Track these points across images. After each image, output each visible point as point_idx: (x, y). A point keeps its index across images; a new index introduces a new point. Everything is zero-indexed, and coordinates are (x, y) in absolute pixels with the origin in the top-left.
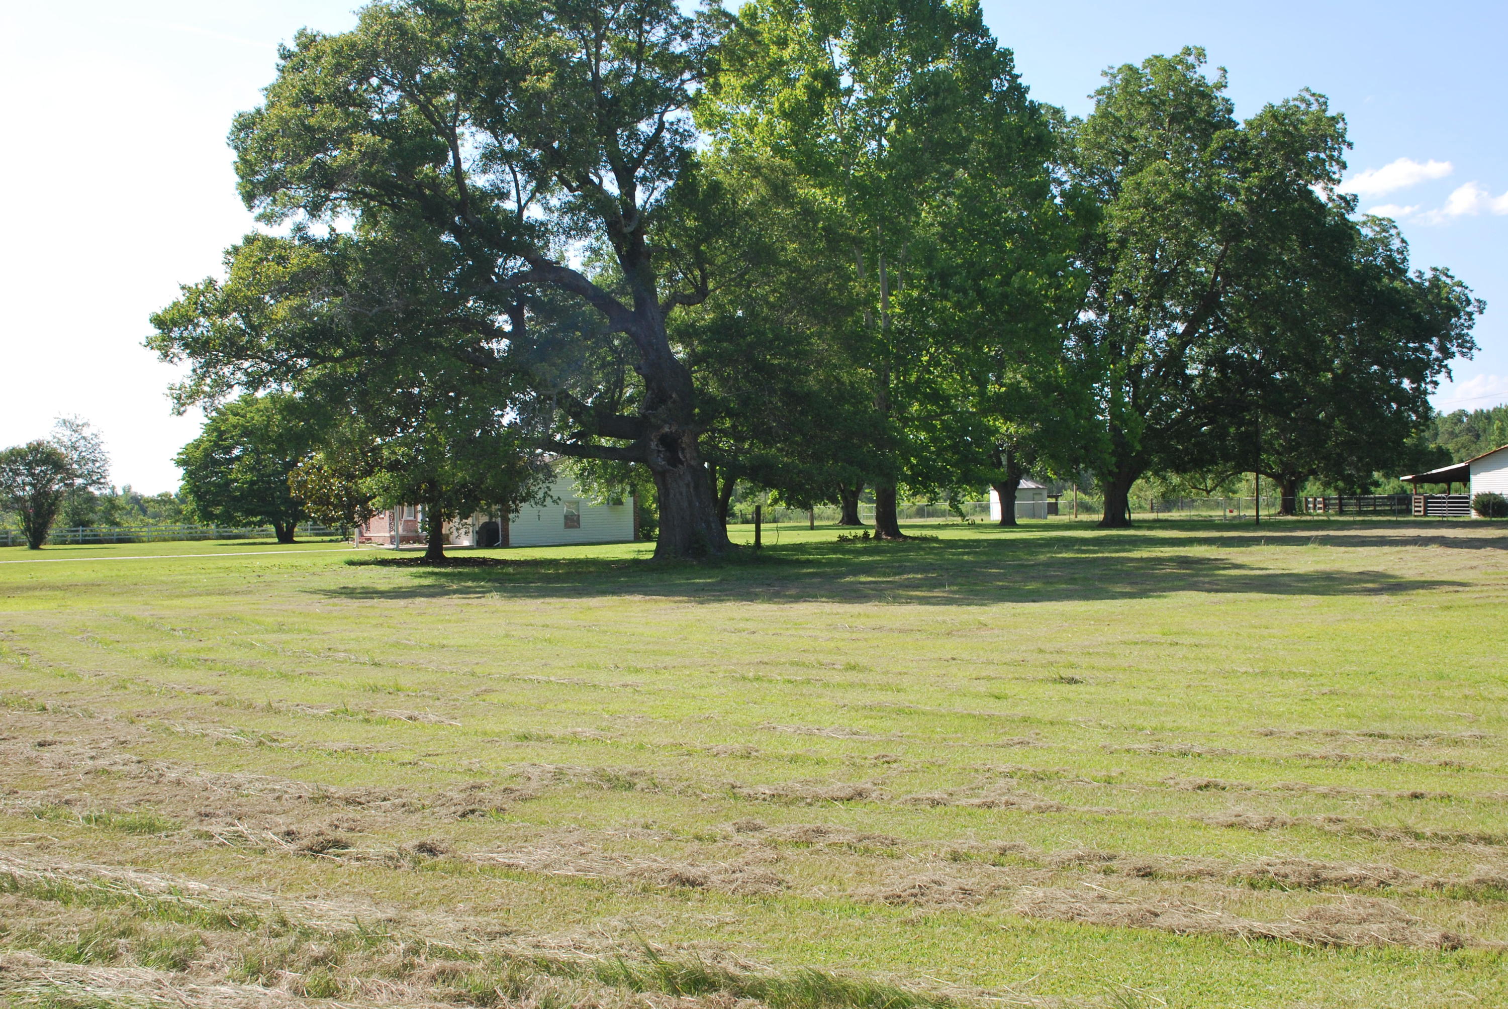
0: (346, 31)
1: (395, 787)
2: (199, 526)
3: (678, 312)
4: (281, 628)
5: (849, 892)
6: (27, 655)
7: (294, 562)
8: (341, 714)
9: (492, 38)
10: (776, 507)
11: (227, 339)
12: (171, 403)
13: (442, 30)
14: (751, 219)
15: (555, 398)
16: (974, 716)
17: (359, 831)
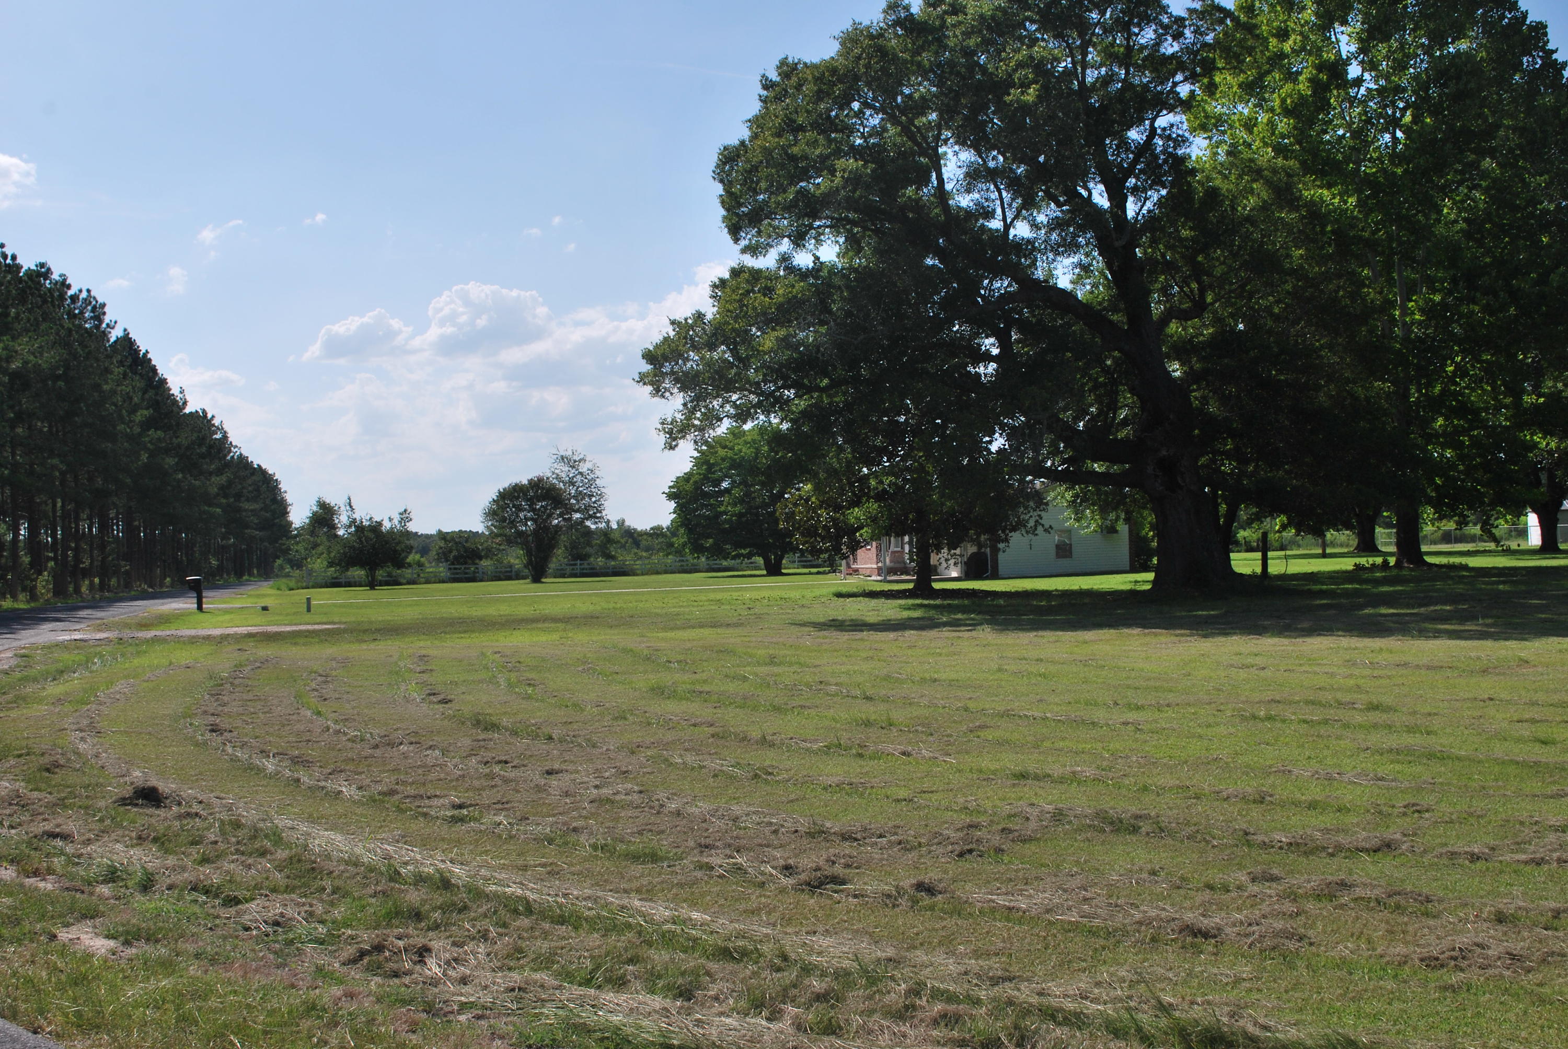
0: (827, 57)
1: (890, 824)
2: (690, 559)
3: (1174, 327)
4: (772, 661)
5: (1379, 951)
6: (534, 686)
7: (783, 594)
8: (834, 748)
9: (974, 53)
10: (1284, 534)
11: (716, 372)
12: (662, 438)
13: (922, 48)
14: (1252, 225)
15: (1045, 422)
16: (1517, 763)
17: (857, 868)
